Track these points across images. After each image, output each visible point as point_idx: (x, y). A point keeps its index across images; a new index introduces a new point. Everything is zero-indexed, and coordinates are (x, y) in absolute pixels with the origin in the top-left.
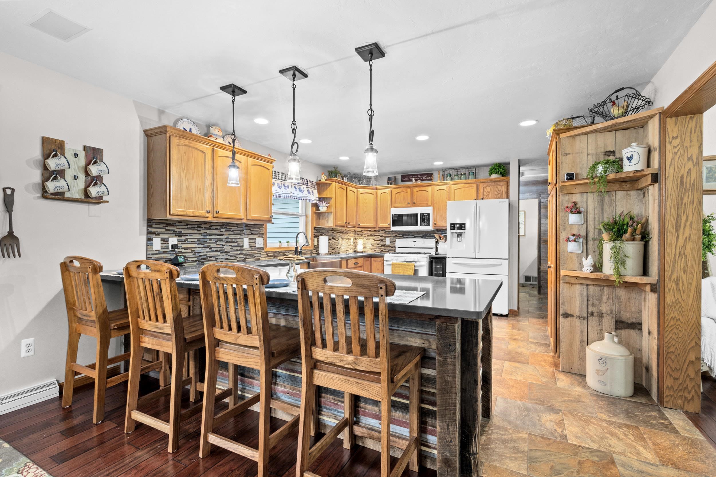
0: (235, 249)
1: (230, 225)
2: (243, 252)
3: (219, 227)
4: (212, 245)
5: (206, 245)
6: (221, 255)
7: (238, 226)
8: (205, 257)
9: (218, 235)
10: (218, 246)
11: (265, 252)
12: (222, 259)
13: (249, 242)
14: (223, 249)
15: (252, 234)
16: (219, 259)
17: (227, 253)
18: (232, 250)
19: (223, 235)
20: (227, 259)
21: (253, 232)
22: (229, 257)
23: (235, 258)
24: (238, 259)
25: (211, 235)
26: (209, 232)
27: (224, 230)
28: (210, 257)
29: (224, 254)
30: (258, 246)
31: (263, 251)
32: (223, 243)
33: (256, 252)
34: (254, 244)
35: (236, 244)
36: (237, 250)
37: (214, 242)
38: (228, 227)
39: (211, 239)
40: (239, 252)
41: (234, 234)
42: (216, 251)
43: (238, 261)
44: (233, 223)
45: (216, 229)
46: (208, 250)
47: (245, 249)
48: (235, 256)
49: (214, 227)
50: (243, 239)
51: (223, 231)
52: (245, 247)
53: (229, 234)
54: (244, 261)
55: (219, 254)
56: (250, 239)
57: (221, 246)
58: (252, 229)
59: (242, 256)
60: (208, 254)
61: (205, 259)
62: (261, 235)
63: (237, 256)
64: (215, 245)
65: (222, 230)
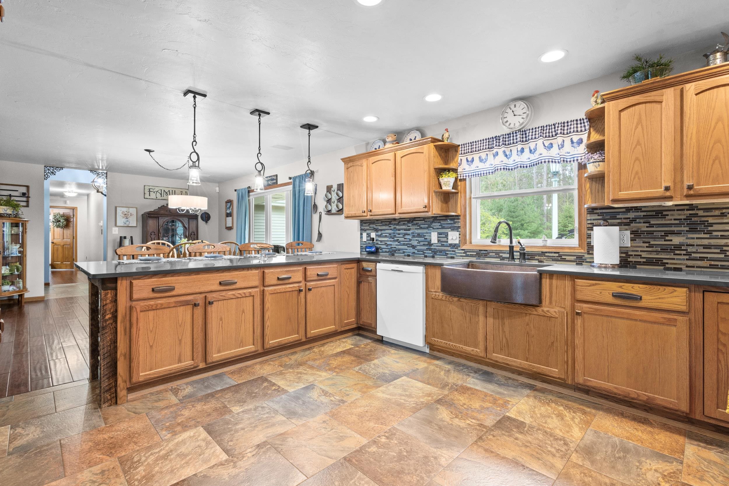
0: (422, 243)
1: (416, 219)
2: (432, 247)
3: (406, 222)
4: (400, 239)
5: (396, 239)
6: (408, 248)
7: (426, 220)
8: (395, 249)
9: (405, 230)
10: (405, 240)
11: (462, 250)
12: (409, 252)
13: (438, 237)
14: (410, 243)
15: (443, 228)
16: (407, 252)
17: (414, 247)
18: (419, 244)
19: (409, 230)
20: (414, 253)
21: (443, 225)
22: (416, 251)
23: (422, 253)
24: (426, 254)
25: (399, 230)
26: (398, 227)
27: (410, 225)
28: (399, 250)
29: (412, 248)
30: (450, 242)
31: (459, 248)
32: (410, 237)
33: (449, 249)
34: (446, 239)
35: (423, 239)
36: (424, 245)
37: (402, 236)
38: (415, 222)
39: (399, 234)
40: (427, 247)
41: (421, 228)
42: (404, 245)
43: (426, 256)
44: (420, 218)
45: (404, 224)
46: (397, 243)
47: (434, 245)
48: (422, 251)
49: (402, 223)
50: (431, 233)
51: (409, 226)
52: (432, 242)
53: (416, 229)
54: (433, 257)
55: (406, 247)
56: (439, 234)
57: (408, 240)
58: (442, 222)
59: (430, 252)
60: (398, 247)
61: (395, 251)
62: (457, 229)
63: (425, 251)
64: (403, 239)
65: (409, 225)
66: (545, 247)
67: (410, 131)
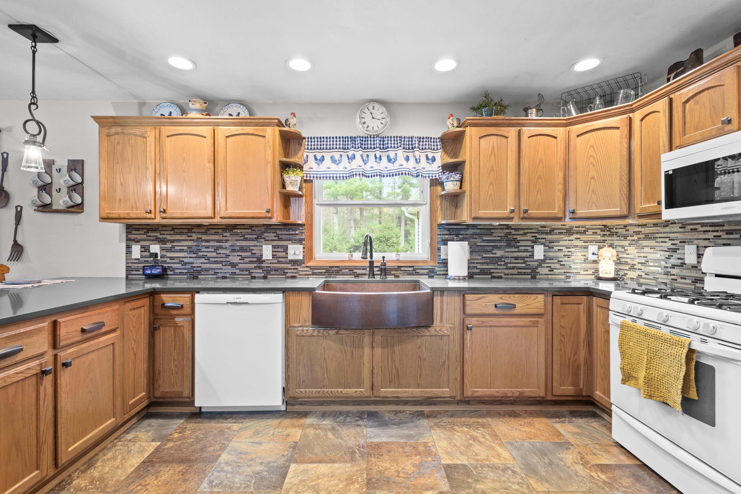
0: (247, 260)
1: (238, 227)
2: (263, 265)
3: (221, 231)
4: (209, 255)
5: (200, 254)
6: (224, 267)
7: (253, 229)
8: (199, 269)
9: (218, 241)
10: (219, 255)
11: (307, 267)
12: (225, 273)
13: (273, 252)
14: (227, 259)
15: (280, 239)
16: (221, 273)
17: (233, 265)
18: (242, 261)
19: (227, 241)
20: (234, 273)
21: (280, 236)
22: (237, 271)
23: (247, 273)
24: (253, 275)
25: (208, 241)
26: (204, 237)
27: (228, 234)
28: (207, 270)
29: (230, 267)
30: (290, 257)
31: (303, 265)
32: (228, 252)
33: (289, 266)
34: (284, 254)
35: (250, 254)
36: (251, 262)
37: (213, 250)
38: (235, 231)
39: (207, 247)
40: (255, 265)
41: (246, 239)
42: (216, 262)
43: (254, 278)
44: (244, 225)
45: (216, 233)
46: (203, 260)
47: (267, 262)
48: (248, 270)
49: (213, 231)
50: (262, 246)
51: (226, 236)
52: (264, 258)
53: (236, 240)
54: (265, 278)
55: (220, 266)
56: (274, 247)
57: (224, 256)
58: (278, 232)
59: (261, 271)
60: (203, 266)
61: (199, 272)
62: (300, 241)
63: (251, 271)
64: (214, 254)
65: (225, 234)
66: (398, 261)
67: (228, 102)
